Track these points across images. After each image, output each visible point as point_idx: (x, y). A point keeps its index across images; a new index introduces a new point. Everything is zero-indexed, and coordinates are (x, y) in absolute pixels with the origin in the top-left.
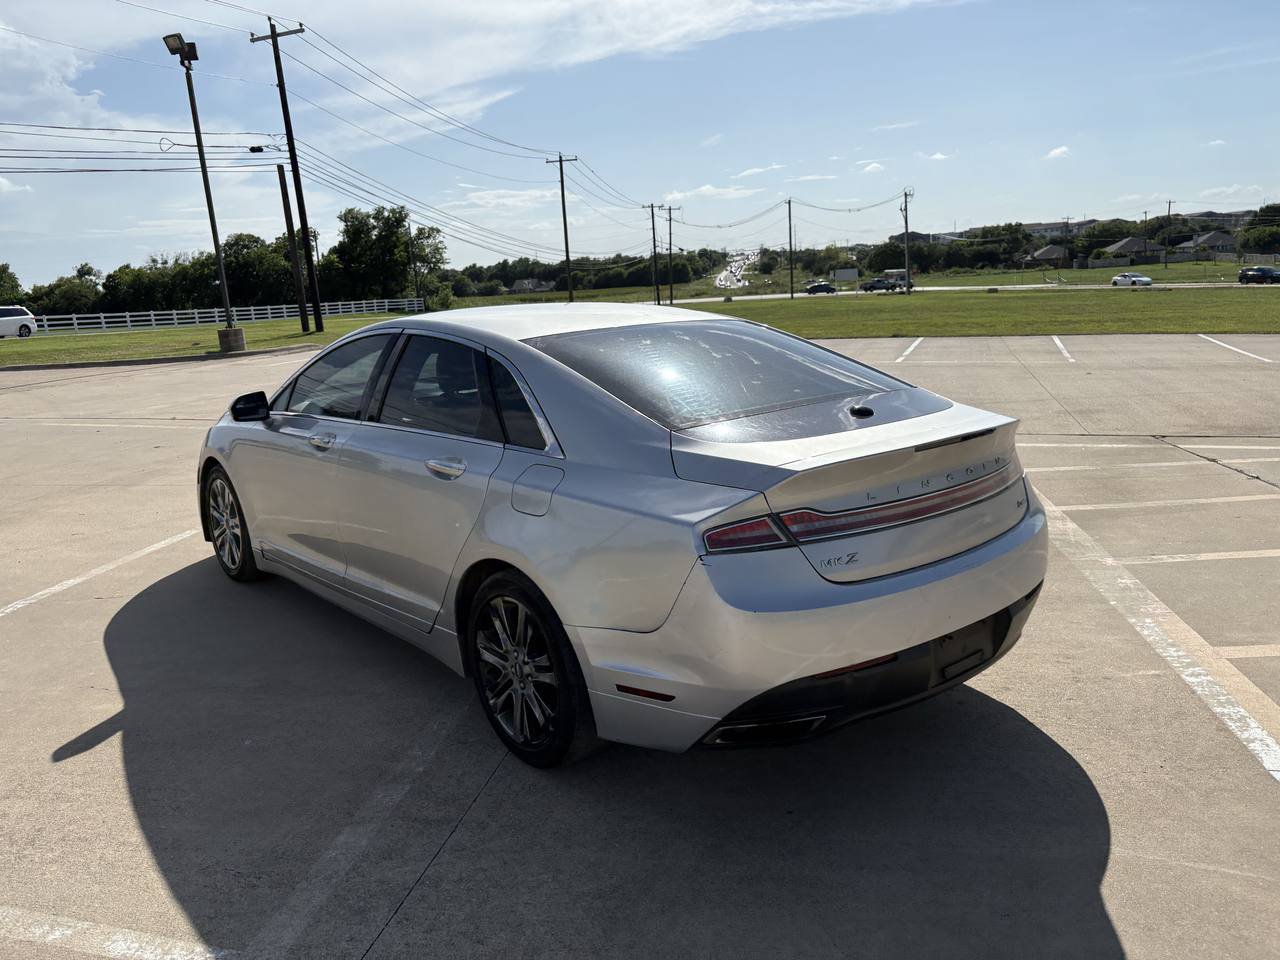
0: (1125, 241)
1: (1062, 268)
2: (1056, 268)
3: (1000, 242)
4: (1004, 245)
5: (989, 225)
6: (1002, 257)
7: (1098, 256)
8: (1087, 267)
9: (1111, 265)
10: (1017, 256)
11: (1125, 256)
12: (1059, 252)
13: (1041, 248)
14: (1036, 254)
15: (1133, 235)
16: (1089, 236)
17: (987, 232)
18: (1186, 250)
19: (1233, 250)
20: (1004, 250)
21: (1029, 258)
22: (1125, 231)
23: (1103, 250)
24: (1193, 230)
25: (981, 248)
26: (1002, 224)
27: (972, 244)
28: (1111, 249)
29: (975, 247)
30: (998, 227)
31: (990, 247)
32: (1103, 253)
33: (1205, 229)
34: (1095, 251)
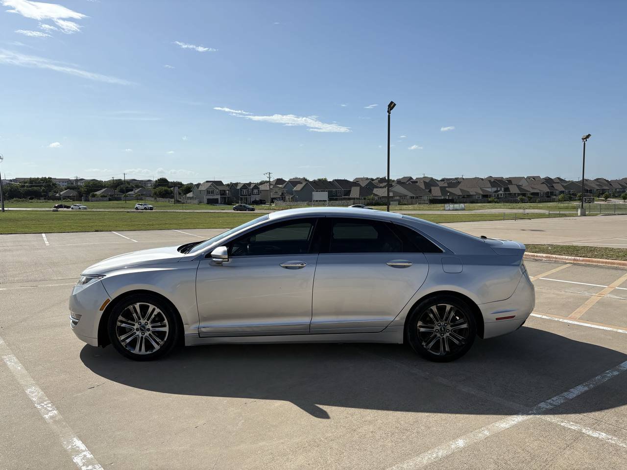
0: (104, 190)
1: (77, 201)
2: (74, 201)
3: (40, 186)
4: (43, 188)
5: (33, 177)
6: (43, 194)
7: (94, 196)
8: (89, 201)
9: (100, 200)
10: (50, 194)
11: (106, 197)
12: (73, 193)
13: (63, 191)
14: (61, 193)
15: (107, 187)
16: (87, 186)
17: (32, 181)
18: (131, 195)
19: (150, 196)
20: (43, 190)
21: (58, 195)
22: (104, 185)
23: (95, 193)
24: (133, 187)
25: (30, 188)
26: (40, 177)
27: (23, 186)
28: (98, 193)
29: (25, 188)
30: (38, 178)
31: (35, 188)
32: (96, 195)
33: (137, 187)
34: (92, 193)
